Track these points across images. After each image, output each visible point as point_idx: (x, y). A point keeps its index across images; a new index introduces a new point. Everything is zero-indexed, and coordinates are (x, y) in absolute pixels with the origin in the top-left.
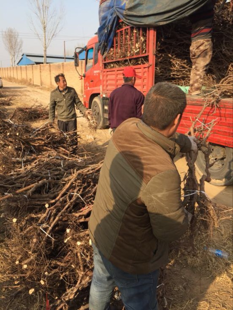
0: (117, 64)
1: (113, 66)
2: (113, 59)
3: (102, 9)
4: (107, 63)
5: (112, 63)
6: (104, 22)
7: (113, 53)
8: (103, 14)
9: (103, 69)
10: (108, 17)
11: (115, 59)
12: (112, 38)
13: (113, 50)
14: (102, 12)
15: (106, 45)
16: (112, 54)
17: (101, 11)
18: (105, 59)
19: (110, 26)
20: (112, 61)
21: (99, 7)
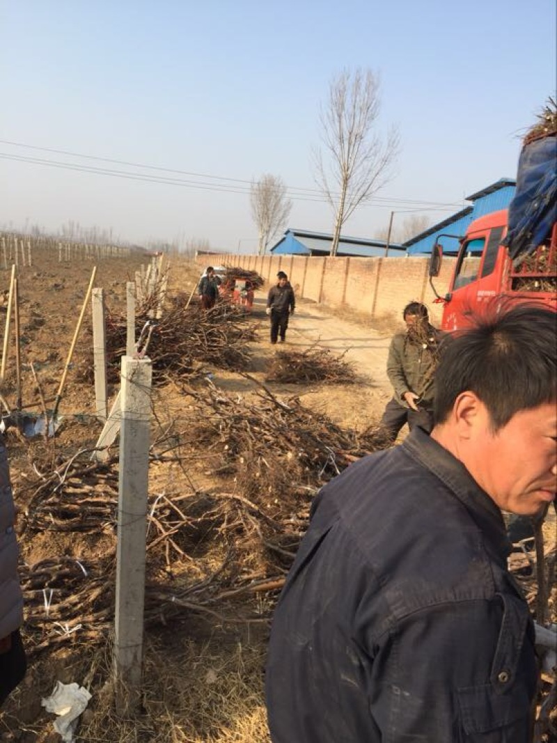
0: (551, 283)
1: (540, 287)
2: (541, 271)
6: (532, 185)
7: (547, 259)
8: (531, 168)
9: (508, 289)
10: (546, 176)
11: (549, 270)
12: (550, 223)
13: (546, 251)
14: (529, 161)
15: (529, 237)
16: (542, 258)
17: (525, 159)
18: (518, 270)
20: (539, 274)
21: (521, 149)
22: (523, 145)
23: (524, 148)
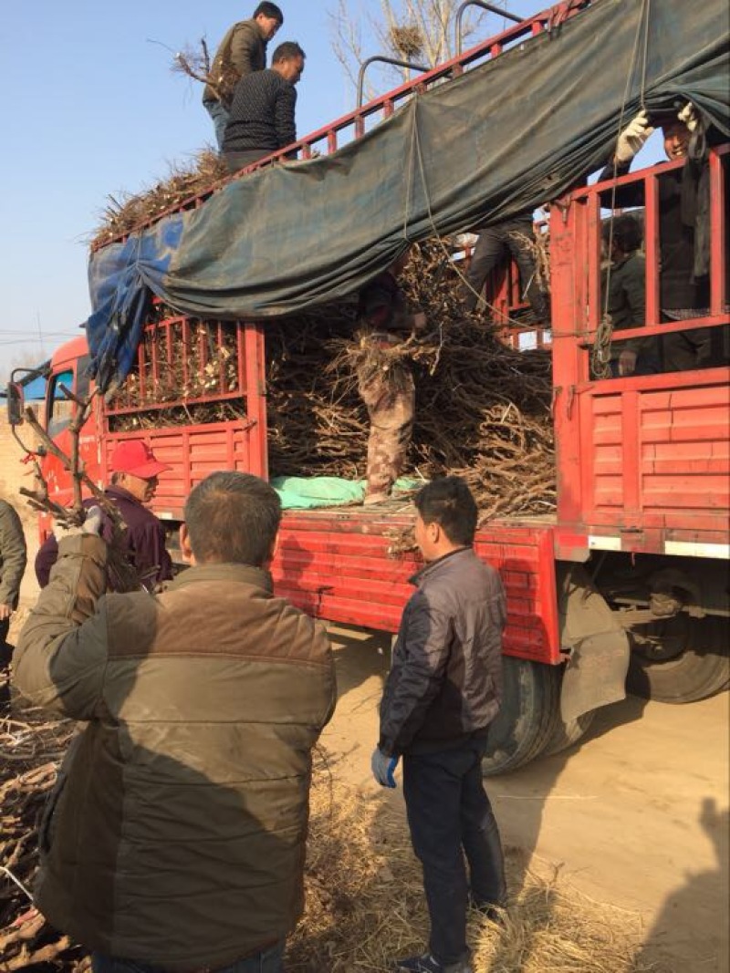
0: (149, 418)
1: (139, 425)
2: (136, 406)
3: (98, 266)
4: (120, 415)
5: (134, 415)
6: (106, 301)
7: (138, 389)
8: (101, 281)
9: (105, 432)
10: (118, 289)
11: (142, 403)
12: (133, 346)
13: (137, 380)
14: (98, 272)
15: (114, 365)
16: (132, 389)
17: (95, 270)
18: (111, 405)
19: (123, 314)
20: (133, 410)
21: (88, 259)
22: (89, 253)
23: (92, 256)
